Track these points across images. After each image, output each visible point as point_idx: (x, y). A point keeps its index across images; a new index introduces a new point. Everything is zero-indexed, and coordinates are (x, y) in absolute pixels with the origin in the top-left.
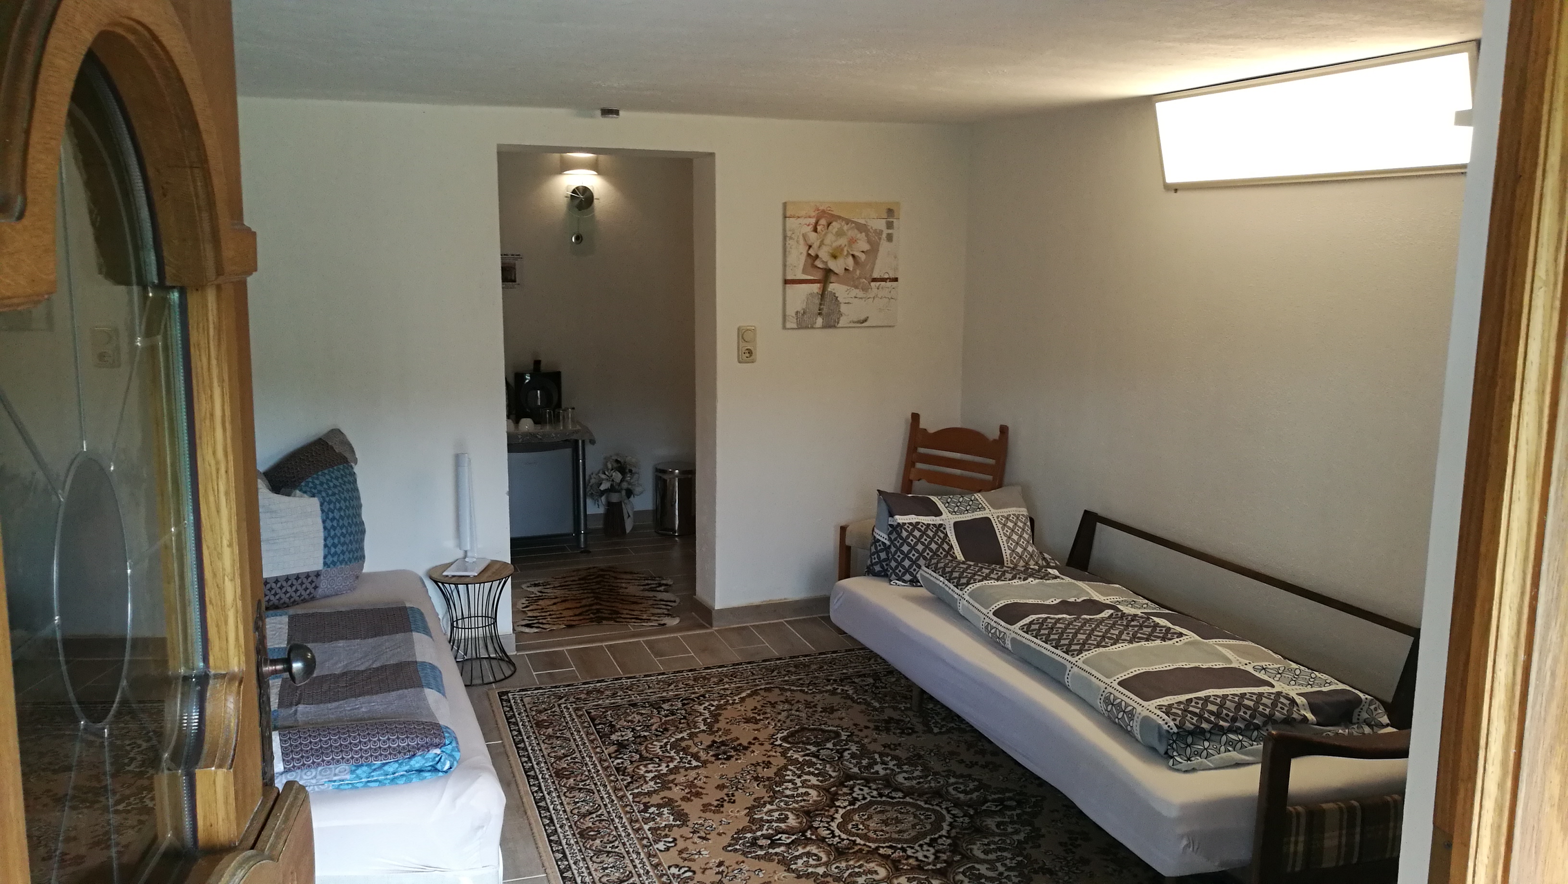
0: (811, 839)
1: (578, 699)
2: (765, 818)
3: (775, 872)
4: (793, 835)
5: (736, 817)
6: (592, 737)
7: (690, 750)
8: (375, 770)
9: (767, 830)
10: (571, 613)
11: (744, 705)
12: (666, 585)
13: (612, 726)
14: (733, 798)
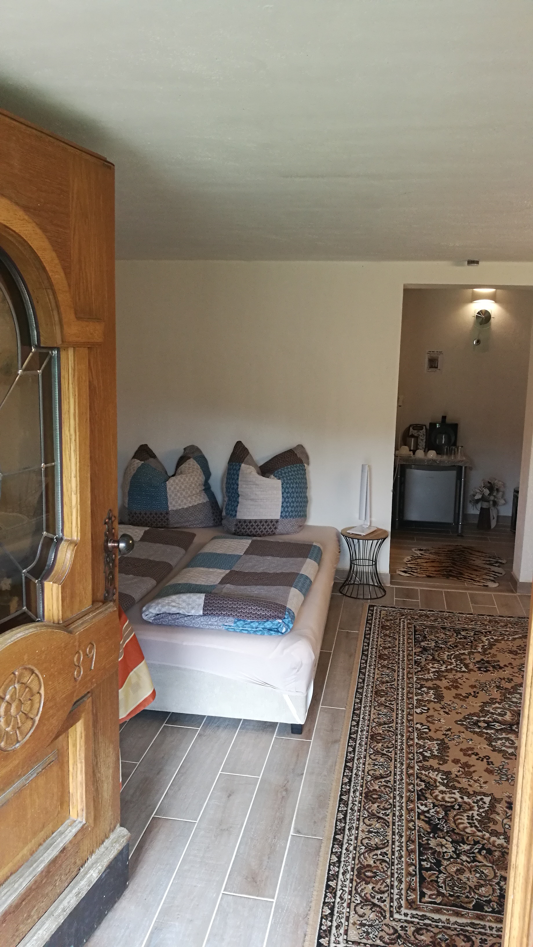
0: (514, 730)
1: (413, 618)
2: (492, 711)
3: (480, 744)
4: (504, 725)
5: (473, 706)
6: (410, 641)
7: (465, 662)
8: (246, 624)
9: (488, 718)
10: (434, 569)
11: (514, 642)
12: (501, 563)
13: (425, 637)
14: (477, 695)
